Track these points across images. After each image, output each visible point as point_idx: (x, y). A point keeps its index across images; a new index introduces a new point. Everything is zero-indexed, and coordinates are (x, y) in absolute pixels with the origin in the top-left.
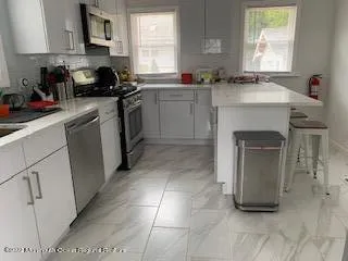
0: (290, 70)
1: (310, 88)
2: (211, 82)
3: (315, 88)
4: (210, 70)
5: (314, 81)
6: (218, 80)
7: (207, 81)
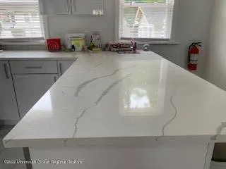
0: (169, 37)
1: (189, 57)
2: (83, 50)
3: (194, 57)
4: (82, 35)
5: (193, 49)
6: (90, 48)
7: (78, 48)
